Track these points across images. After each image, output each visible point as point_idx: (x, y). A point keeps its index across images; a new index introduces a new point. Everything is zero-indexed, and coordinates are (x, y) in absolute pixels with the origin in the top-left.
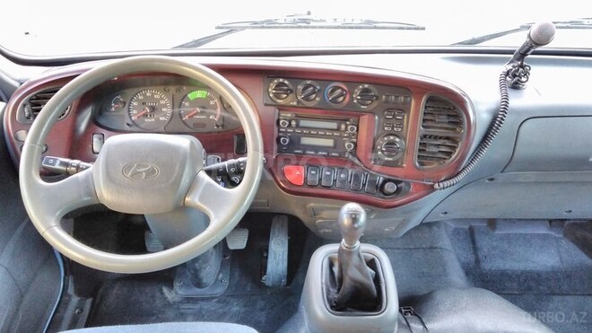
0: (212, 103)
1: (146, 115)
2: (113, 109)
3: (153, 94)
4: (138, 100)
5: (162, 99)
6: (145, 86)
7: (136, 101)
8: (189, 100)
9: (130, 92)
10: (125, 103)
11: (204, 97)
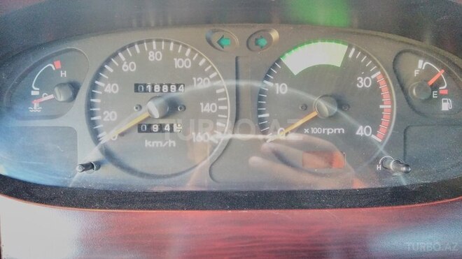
0: (362, 83)
1: (145, 127)
2: (36, 108)
3: (169, 57)
4: (119, 77)
5: (199, 71)
6: (142, 25)
7: (112, 79)
8: (286, 76)
9: (91, 49)
10: (75, 87)
11: (338, 63)
